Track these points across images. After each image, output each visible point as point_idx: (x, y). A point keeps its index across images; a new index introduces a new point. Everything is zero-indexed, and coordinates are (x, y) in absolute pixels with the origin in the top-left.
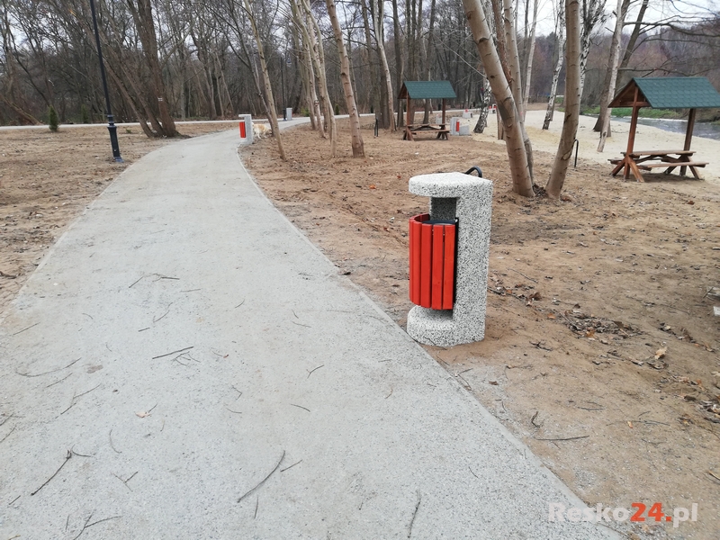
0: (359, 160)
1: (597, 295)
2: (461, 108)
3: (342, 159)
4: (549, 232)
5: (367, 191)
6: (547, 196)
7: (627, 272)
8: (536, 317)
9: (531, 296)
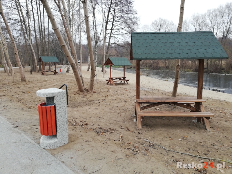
0: (24, 83)
1: (104, 121)
2: (61, 65)
3: (17, 83)
4: (90, 103)
5: (27, 94)
6: (89, 92)
7: (112, 112)
8: (86, 131)
9: (85, 124)
